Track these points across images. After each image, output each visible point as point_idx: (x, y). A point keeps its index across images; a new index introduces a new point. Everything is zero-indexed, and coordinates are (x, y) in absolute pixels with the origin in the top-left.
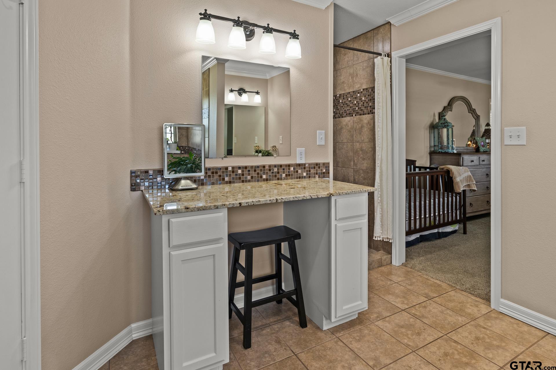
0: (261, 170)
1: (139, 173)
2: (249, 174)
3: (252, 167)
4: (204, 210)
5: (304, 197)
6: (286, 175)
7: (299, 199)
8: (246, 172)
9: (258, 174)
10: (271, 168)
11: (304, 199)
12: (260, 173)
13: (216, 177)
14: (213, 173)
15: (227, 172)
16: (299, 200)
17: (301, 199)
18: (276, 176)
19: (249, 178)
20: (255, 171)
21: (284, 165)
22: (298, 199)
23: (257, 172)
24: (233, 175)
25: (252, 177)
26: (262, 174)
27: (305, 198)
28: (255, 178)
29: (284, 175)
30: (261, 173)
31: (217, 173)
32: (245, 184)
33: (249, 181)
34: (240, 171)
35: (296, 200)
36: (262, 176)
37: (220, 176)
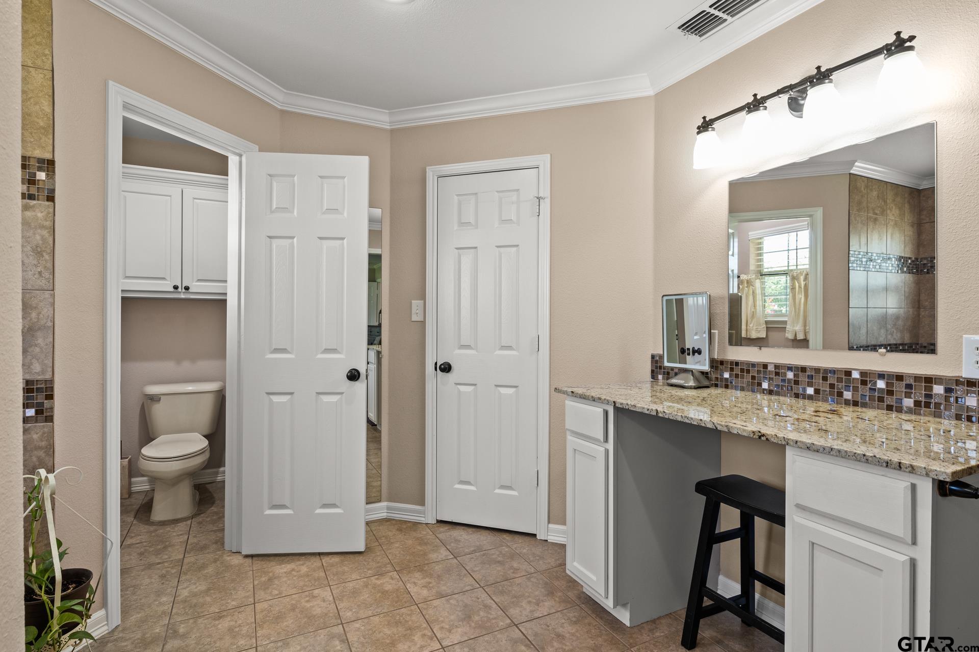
0: (840, 380)
1: (657, 358)
2: (810, 384)
3: (817, 370)
4: (584, 398)
5: (701, 422)
6: (917, 403)
7: (693, 423)
8: (803, 378)
9: (832, 386)
10: (868, 379)
11: (701, 426)
12: (838, 385)
13: (747, 378)
14: (742, 370)
15: (765, 373)
16: (691, 424)
17: (695, 423)
18: (881, 399)
19: (810, 391)
20: (825, 379)
21: (909, 376)
22: (689, 422)
23: (828, 382)
24: (778, 380)
25: (817, 391)
26: (842, 388)
27: (703, 425)
28: (823, 394)
29: (908, 402)
30: (840, 387)
31: (748, 371)
32: (801, 402)
33: (810, 397)
34: (790, 375)
35: (687, 422)
36: (842, 392)
37: (753, 378)
